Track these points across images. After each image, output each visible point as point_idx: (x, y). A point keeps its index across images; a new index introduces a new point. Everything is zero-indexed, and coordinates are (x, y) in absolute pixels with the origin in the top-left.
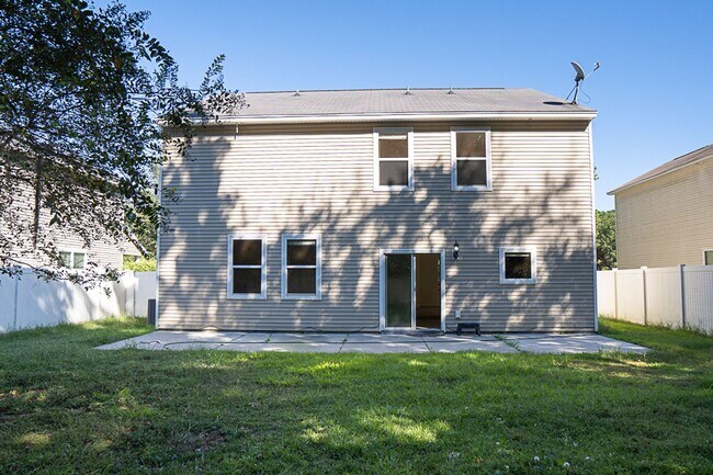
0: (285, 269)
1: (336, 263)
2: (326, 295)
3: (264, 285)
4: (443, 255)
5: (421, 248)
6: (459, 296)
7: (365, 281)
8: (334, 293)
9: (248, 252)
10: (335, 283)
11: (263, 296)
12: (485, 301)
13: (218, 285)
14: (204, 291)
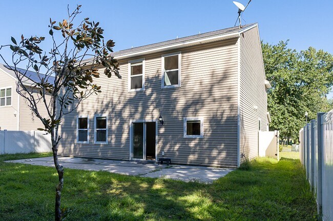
0: (96, 130)
1: (114, 127)
2: (110, 142)
3: (88, 137)
4: (157, 122)
5: (148, 119)
6: (165, 144)
7: (125, 136)
8: (113, 141)
9: (83, 123)
10: (113, 136)
11: (88, 142)
12: (177, 147)
13: (74, 137)
14: (70, 139)
